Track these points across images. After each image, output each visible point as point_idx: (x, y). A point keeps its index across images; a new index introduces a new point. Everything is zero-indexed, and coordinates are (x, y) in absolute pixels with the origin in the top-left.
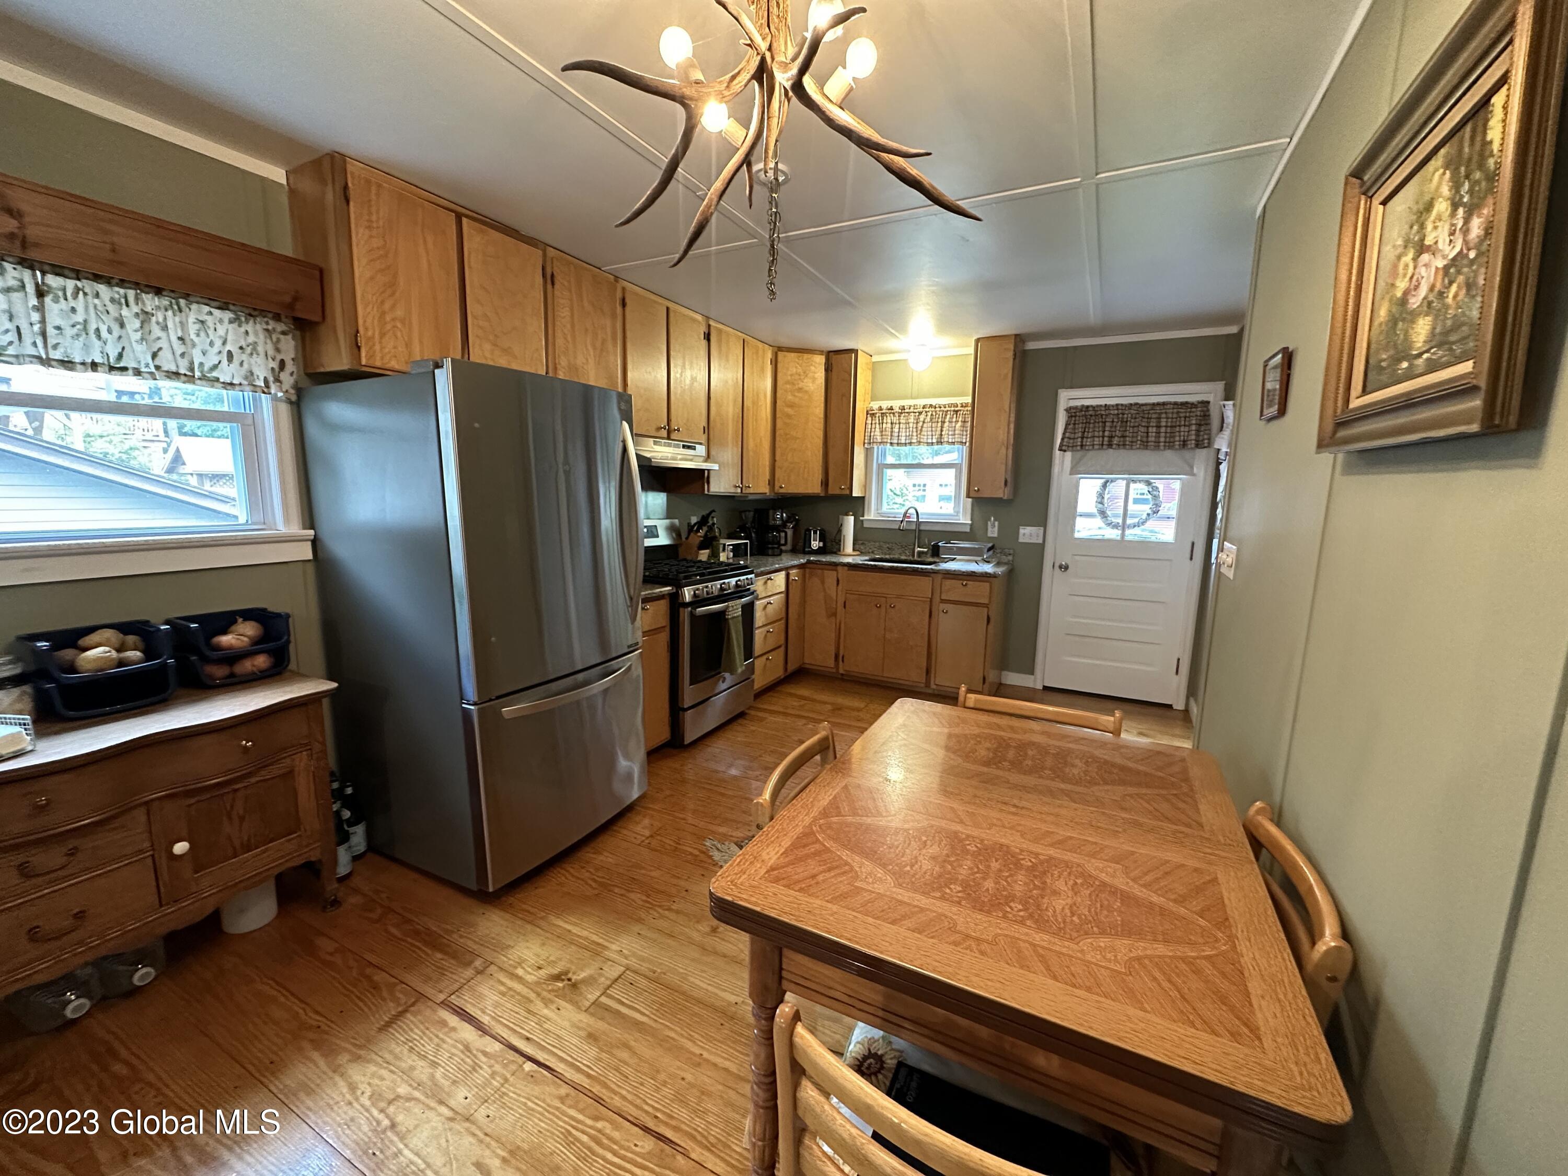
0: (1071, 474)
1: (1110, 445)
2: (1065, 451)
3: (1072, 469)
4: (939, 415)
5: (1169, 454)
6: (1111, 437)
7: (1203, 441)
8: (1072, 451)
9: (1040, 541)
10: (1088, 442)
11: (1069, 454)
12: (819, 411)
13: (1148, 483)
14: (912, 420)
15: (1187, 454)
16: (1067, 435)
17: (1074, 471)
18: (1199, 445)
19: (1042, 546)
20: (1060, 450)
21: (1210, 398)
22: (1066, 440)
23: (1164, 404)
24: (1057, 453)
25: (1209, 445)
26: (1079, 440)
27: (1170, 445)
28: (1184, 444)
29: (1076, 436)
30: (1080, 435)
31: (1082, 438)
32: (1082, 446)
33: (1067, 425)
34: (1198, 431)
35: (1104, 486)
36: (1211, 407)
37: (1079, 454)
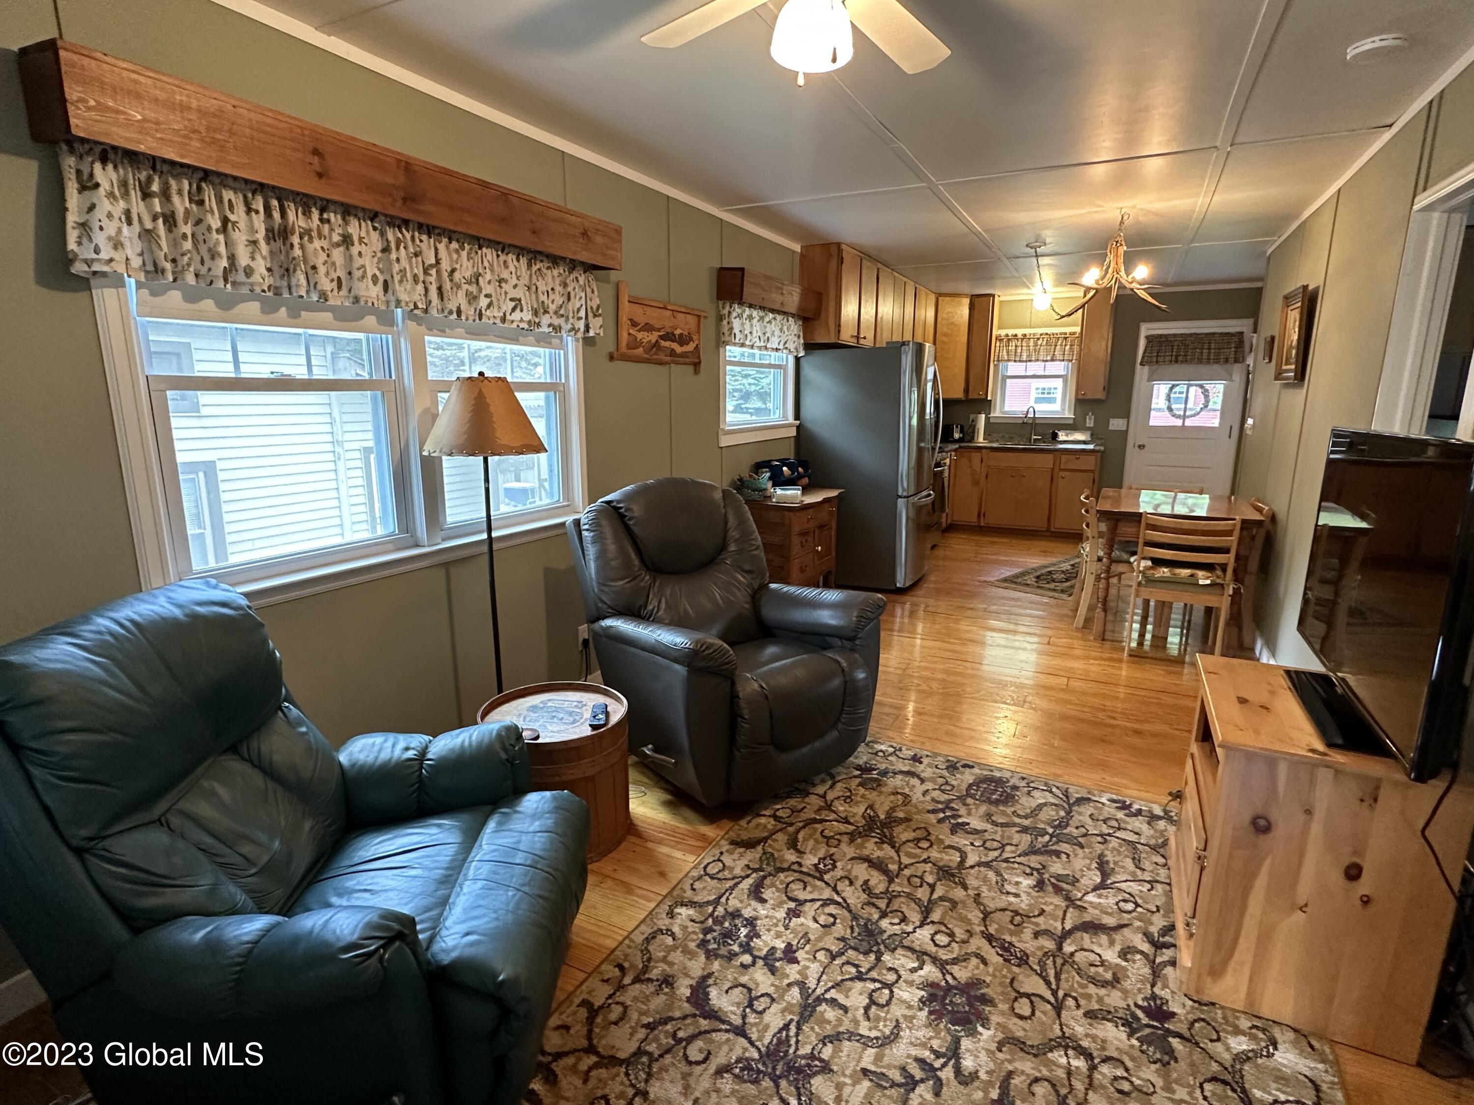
0: (1148, 381)
1: (1176, 362)
2: (1144, 365)
3: (1149, 377)
4: (1052, 340)
5: (1216, 367)
6: (1177, 356)
7: (1239, 359)
8: (1150, 365)
9: (1124, 428)
10: (1161, 359)
11: (1146, 368)
12: (964, 339)
13: (1201, 386)
14: (1032, 343)
15: (1228, 366)
16: (1146, 354)
17: (1150, 379)
18: (1236, 361)
19: (1127, 431)
20: (1141, 364)
21: (1244, 329)
22: (1145, 358)
23: (1213, 334)
24: (1138, 367)
25: (1244, 360)
26: (1155, 358)
27: (1217, 361)
28: (1227, 361)
29: (1153, 355)
30: (1155, 354)
31: (1157, 356)
32: (1157, 362)
33: (1146, 347)
34: (1236, 352)
35: (1171, 389)
36: (1245, 336)
37: (1155, 367)
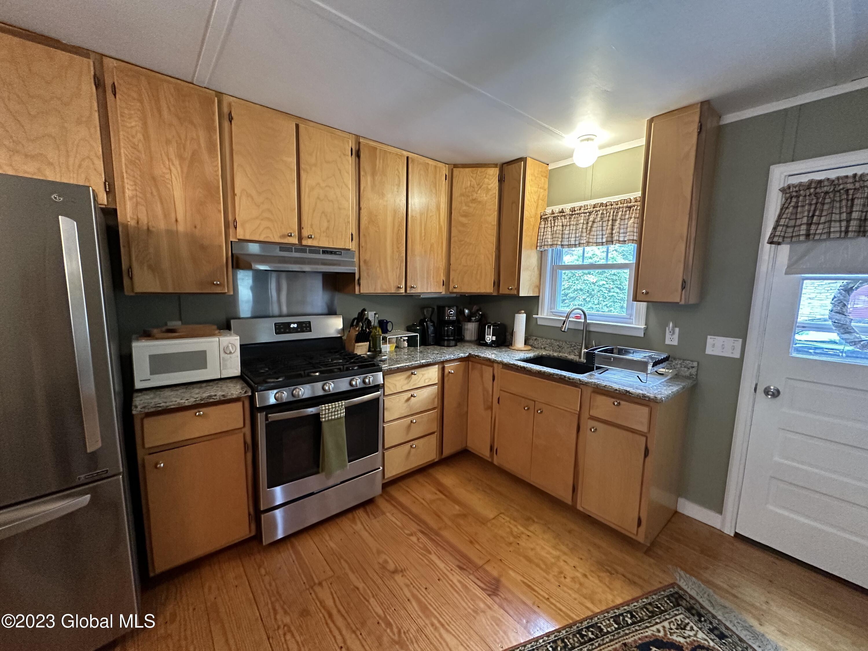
0: (787, 273)
2: (779, 244)
3: (788, 267)
4: (610, 213)
6: (863, 221)
8: (791, 243)
9: (737, 355)
12: (492, 217)
14: (582, 221)
16: (782, 222)
17: (793, 270)
19: (741, 361)
20: (771, 242)
22: (780, 228)
24: (766, 248)
26: (804, 227)
29: (799, 222)
30: (805, 220)
31: (809, 225)
32: (808, 235)
33: (783, 209)
37: (803, 247)
